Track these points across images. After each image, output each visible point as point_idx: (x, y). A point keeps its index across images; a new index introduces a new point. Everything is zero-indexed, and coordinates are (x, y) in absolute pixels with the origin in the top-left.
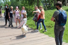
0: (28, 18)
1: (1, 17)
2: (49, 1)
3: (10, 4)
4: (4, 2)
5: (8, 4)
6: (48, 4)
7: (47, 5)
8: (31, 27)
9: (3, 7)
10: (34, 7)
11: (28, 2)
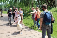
0: (24, 18)
1: (1, 17)
2: (42, 3)
3: (9, 6)
4: (4, 4)
5: (8, 6)
6: (41, 5)
7: (40, 7)
8: (26, 25)
9: (3, 8)
10: (29, 9)
11: (24, 4)
